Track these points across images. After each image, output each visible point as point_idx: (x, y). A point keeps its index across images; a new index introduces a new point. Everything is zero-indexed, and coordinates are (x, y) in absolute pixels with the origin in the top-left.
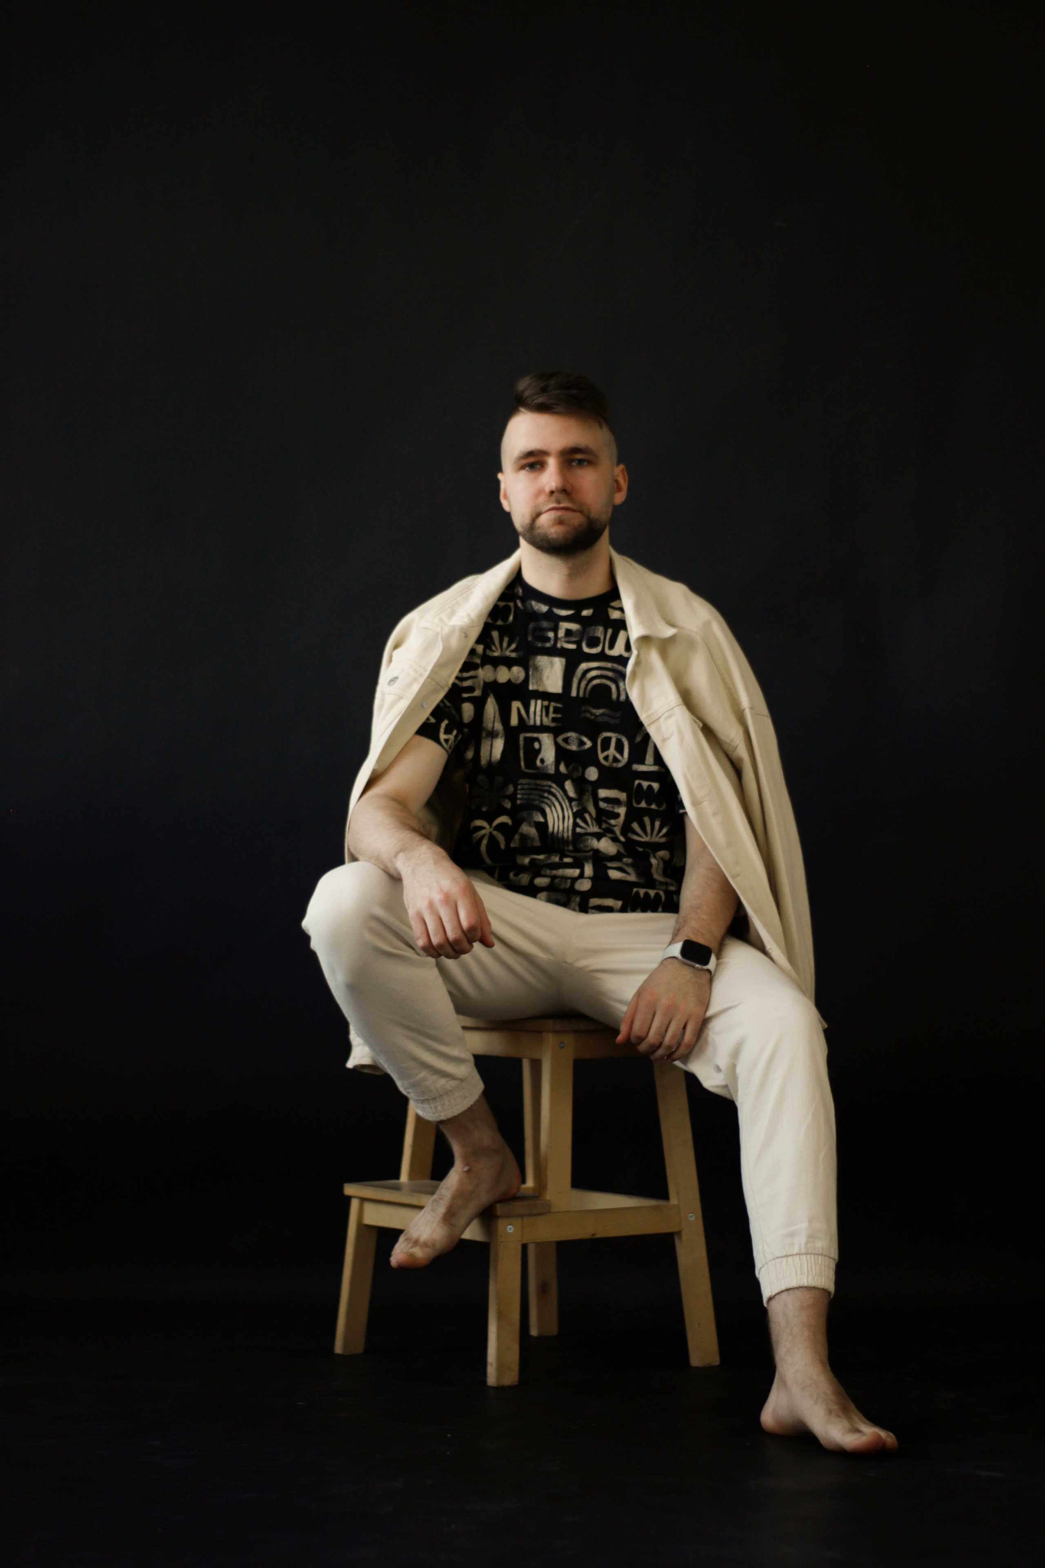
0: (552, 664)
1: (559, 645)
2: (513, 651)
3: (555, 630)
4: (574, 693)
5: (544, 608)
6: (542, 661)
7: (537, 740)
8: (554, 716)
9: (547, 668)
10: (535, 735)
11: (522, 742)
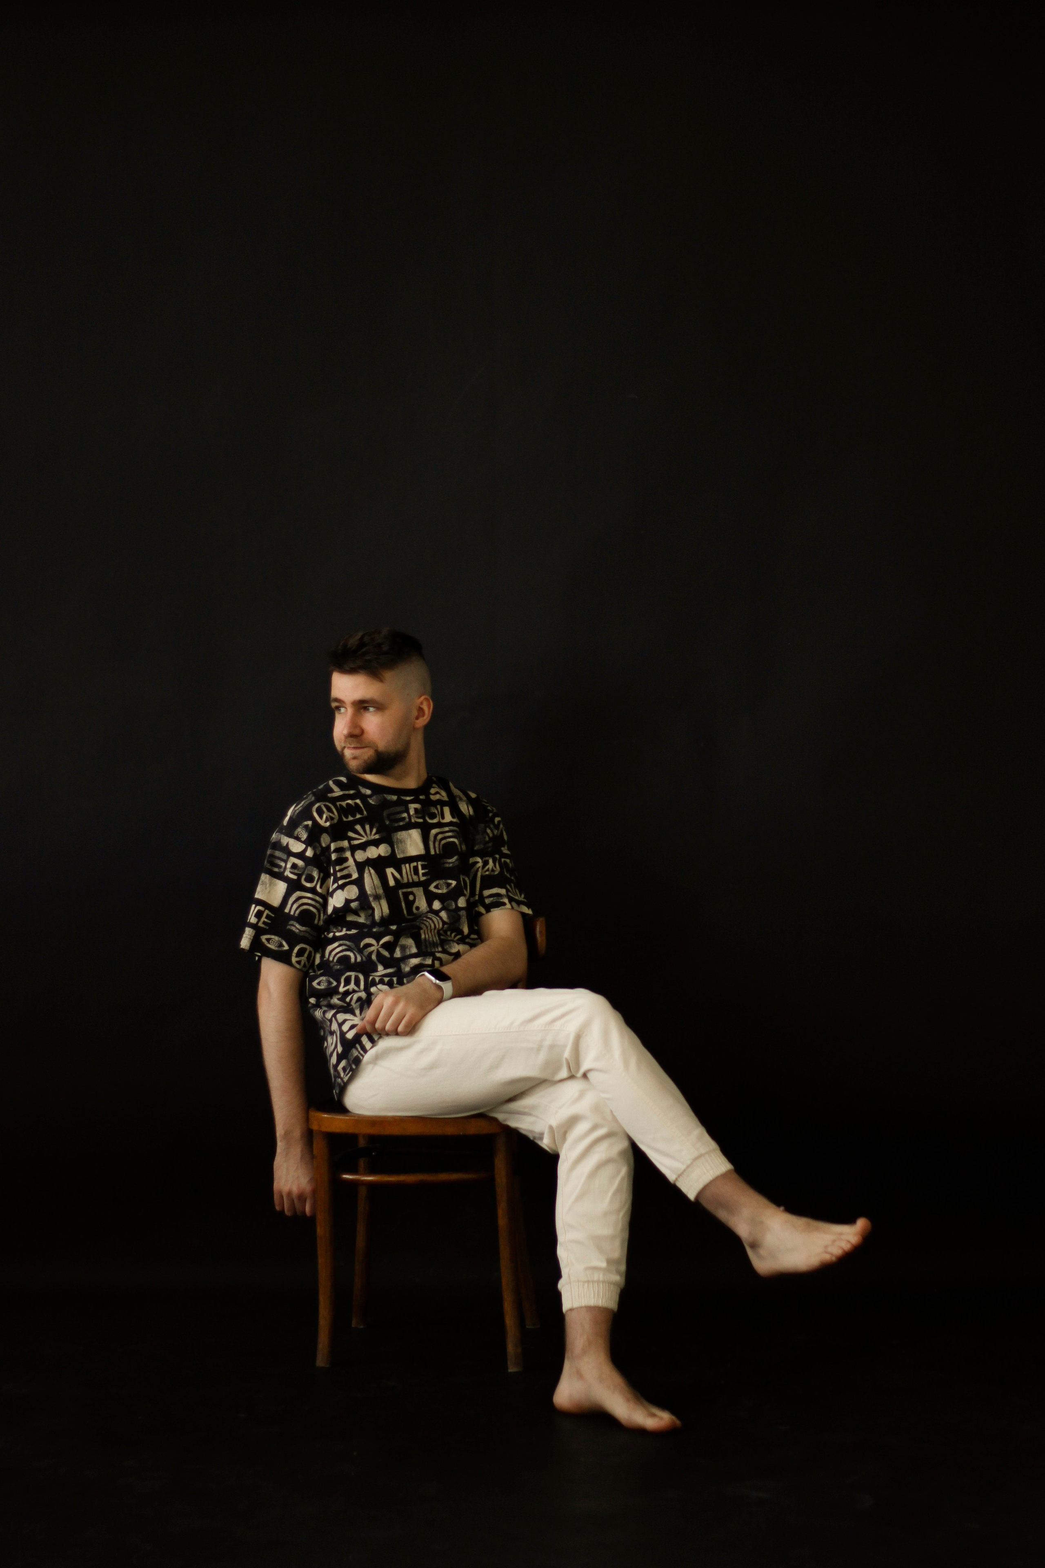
0: (410, 835)
1: (413, 821)
2: (375, 834)
3: (407, 811)
4: (432, 852)
5: (395, 798)
6: (402, 835)
7: (412, 893)
8: (423, 871)
9: (407, 838)
10: (409, 890)
11: (401, 896)
